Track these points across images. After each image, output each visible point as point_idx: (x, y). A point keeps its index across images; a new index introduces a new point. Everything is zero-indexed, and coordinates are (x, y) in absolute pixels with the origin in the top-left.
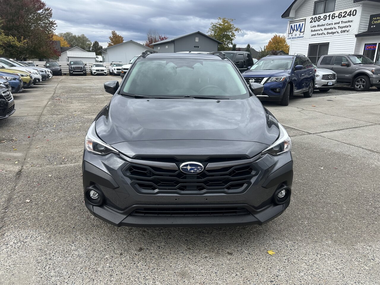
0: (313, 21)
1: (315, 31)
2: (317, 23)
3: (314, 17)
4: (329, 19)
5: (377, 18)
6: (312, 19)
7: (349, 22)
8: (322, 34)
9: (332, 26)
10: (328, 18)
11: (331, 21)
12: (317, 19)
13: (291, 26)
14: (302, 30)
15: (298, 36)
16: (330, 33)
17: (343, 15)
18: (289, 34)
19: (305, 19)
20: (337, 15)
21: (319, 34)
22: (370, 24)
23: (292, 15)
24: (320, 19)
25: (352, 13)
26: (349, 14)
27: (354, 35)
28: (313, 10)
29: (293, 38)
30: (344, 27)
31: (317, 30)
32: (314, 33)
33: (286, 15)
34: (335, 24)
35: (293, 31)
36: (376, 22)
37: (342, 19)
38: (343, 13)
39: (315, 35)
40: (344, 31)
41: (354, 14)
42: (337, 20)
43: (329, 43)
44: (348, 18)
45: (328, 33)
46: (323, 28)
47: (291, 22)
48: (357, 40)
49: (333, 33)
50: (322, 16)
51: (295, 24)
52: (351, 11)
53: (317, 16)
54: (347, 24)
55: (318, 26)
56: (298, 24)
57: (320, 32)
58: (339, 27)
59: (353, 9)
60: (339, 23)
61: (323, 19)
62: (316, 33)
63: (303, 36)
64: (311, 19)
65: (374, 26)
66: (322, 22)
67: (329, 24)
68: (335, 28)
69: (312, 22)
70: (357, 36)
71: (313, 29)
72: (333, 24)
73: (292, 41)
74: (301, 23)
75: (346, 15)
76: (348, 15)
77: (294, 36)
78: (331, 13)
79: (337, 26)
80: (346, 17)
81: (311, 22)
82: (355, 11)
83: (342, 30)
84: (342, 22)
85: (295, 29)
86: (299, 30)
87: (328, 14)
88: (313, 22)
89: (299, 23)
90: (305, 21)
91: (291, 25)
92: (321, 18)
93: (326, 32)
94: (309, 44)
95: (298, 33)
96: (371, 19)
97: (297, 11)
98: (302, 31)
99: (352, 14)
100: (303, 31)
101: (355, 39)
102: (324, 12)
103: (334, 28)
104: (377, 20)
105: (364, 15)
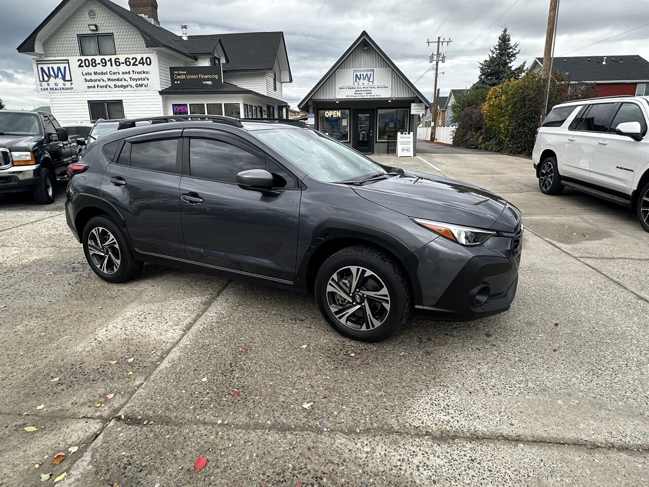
0: (83, 64)
1: (91, 80)
2: (91, 69)
3: (83, 58)
4: (112, 65)
5: (180, 72)
6: (80, 61)
7: (144, 72)
8: (106, 86)
9: (121, 76)
10: (108, 63)
11: (114, 68)
12: (91, 63)
13: (42, 68)
14: (68, 78)
15: (61, 85)
16: (119, 87)
17: (132, 62)
18: (40, 81)
19: (68, 60)
20: (122, 60)
21: (101, 87)
22: (173, 80)
23: (38, 48)
24: (95, 62)
25: (144, 61)
26: (141, 62)
27: (157, 92)
28: (77, 48)
29: (51, 89)
30: (139, 79)
31: (95, 81)
32: (92, 84)
33: (27, 47)
34: (123, 73)
35: (49, 76)
36: (179, 77)
37: (131, 68)
38: (131, 58)
39: (94, 87)
40: (141, 85)
41: (149, 63)
42: (123, 68)
43: (122, 100)
44: (140, 68)
45: (115, 86)
46: (105, 77)
47: (39, 62)
48: (163, 99)
49: (125, 87)
50: (98, 59)
51: (50, 66)
52: (142, 58)
53: (90, 58)
54: (143, 76)
55: (95, 73)
56: (55, 67)
57: (101, 83)
58: (131, 78)
59: (145, 56)
60: (129, 73)
61: (101, 64)
62: (96, 84)
63: (72, 88)
64: (78, 61)
65: (179, 82)
66: (99, 68)
67: (114, 73)
68: (125, 80)
69: (83, 66)
70: (161, 93)
71: (88, 78)
72: (121, 73)
73: (52, 94)
74: (62, 66)
75: (137, 63)
76: (140, 63)
77: (53, 86)
78: (113, 57)
79: (127, 77)
80: (137, 65)
81: (80, 66)
82: (148, 59)
83: (137, 83)
84: (133, 71)
85: (52, 73)
86: (60, 76)
87: (107, 58)
88: (84, 66)
89: (59, 65)
90: (68, 63)
91: (40, 66)
92: (97, 62)
93: (112, 84)
94: (88, 101)
95: (60, 81)
96: (172, 74)
97: (45, 44)
98: (66, 79)
99: (146, 62)
100: (70, 79)
101: (160, 97)
102: (100, 54)
103: (123, 80)
104: (180, 75)
105: (161, 65)
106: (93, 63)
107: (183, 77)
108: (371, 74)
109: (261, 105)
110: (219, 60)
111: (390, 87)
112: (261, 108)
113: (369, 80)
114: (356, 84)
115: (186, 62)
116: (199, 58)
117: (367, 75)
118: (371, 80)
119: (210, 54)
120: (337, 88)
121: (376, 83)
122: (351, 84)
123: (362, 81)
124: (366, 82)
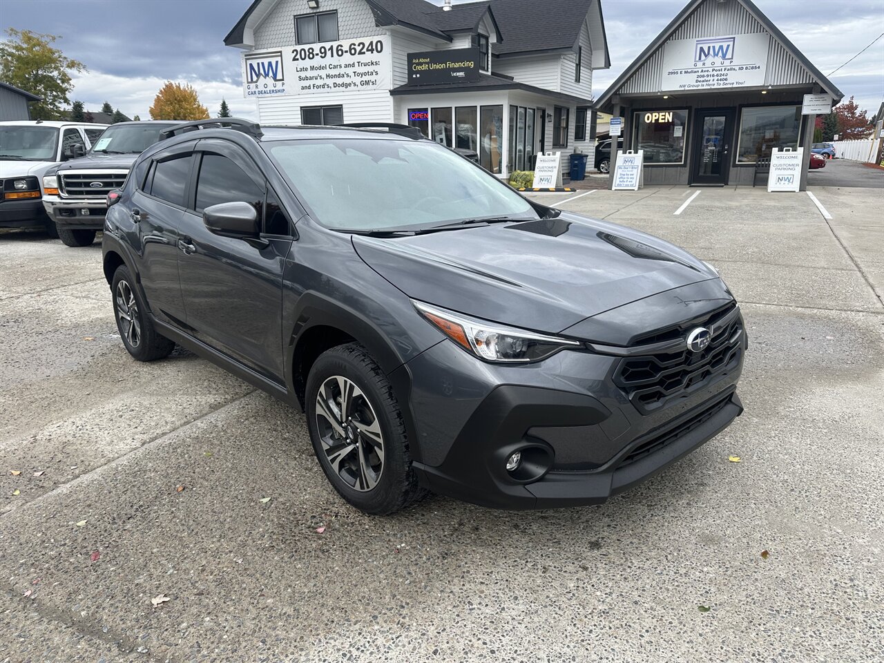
0: (298, 57)
1: (306, 78)
2: (307, 63)
3: (299, 48)
4: (332, 56)
5: (420, 60)
6: (295, 52)
7: (372, 64)
8: (323, 86)
9: (342, 71)
10: (329, 53)
11: (336, 60)
12: (307, 53)
13: (251, 65)
14: (279, 76)
15: (271, 87)
16: (339, 85)
17: (358, 49)
18: (248, 83)
19: (281, 52)
20: (346, 48)
21: (318, 87)
22: (410, 72)
23: (248, 39)
24: (312, 53)
25: (374, 47)
26: (370, 48)
27: (388, 91)
28: (293, 34)
29: (260, 92)
30: (365, 74)
31: (311, 78)
32: (306, 83)
33: (234, 38)
34: (346, 66)
35: (258, 75)
36: (419, 68)
37: (357, 58)
38: (357, 45)
39: (309, 87)
40: (367, 83)
41: (379, 49)
42: (347, 58)
43: (342, 105)
44: (368, 57)
45: (335, 85)
46: (323, 73)
47: (249, 56)
48: (395, 101)
49: (347, 85)
50: (316, 47)
51: (260, 61)
52: (371, 43)
53: (306, 47)
54: (371, 69)
55: (312, 68)
56: (266, 61)
57: (319, 82)
58: (355, 72)
59: (375, 39)
60: (353, 65)
61: (320, 55)
62: (311, 82)
63: (284, 90)
64: (293, 52)
65: (418, 76)
66: (317, 61)
67: (335, 67)
68: (348, 76)
69: (298, 59)
70: (393, 93)
71: (303, 74)
72: (343, 66)
73: (260, 99)
74: (273, 61)
75: (365, 50)
76: (368, 50)
77: (261, 88)
78: (335, 44)
79: (350, 71)
80: (364, 53)
81: (295, 59)
82: (379, 44)
83: (362, 79)
84: (359, 62)
85: (262, 71)
86: (271, 74)
87: (327, 45)
88: (300, 59)
89: (269, 60)
90: (281, 56)
91: (249, 62)
92: (314, 53)
93: (330, 82)
94: (301, 107)
95: (270, 81)
96: (410, 64)
97: (257, 32)
98: (278, 78)
99: (375, 48)
100: (281, 78)
101: (391, 99)
102: (320, 41)
103: (345, 76)
104: (421, 64)
105: (397, 51)
106: (310, 53)
107: (425, 67)
108: (728, 46)
109: (543, 106)
110: (487, 38)
111: (763, 68)
112: (544, 111)
113: (724, 57)
114: (700, 64)
115: (436, 45)
116: (456, 37)
117: (721, 47)
118: (729, 55)
119: (470, 30)
120: (665, 73)
121: (737, 61)
122: (689, 65)
123: (710, 59)
124: (718, 60)
